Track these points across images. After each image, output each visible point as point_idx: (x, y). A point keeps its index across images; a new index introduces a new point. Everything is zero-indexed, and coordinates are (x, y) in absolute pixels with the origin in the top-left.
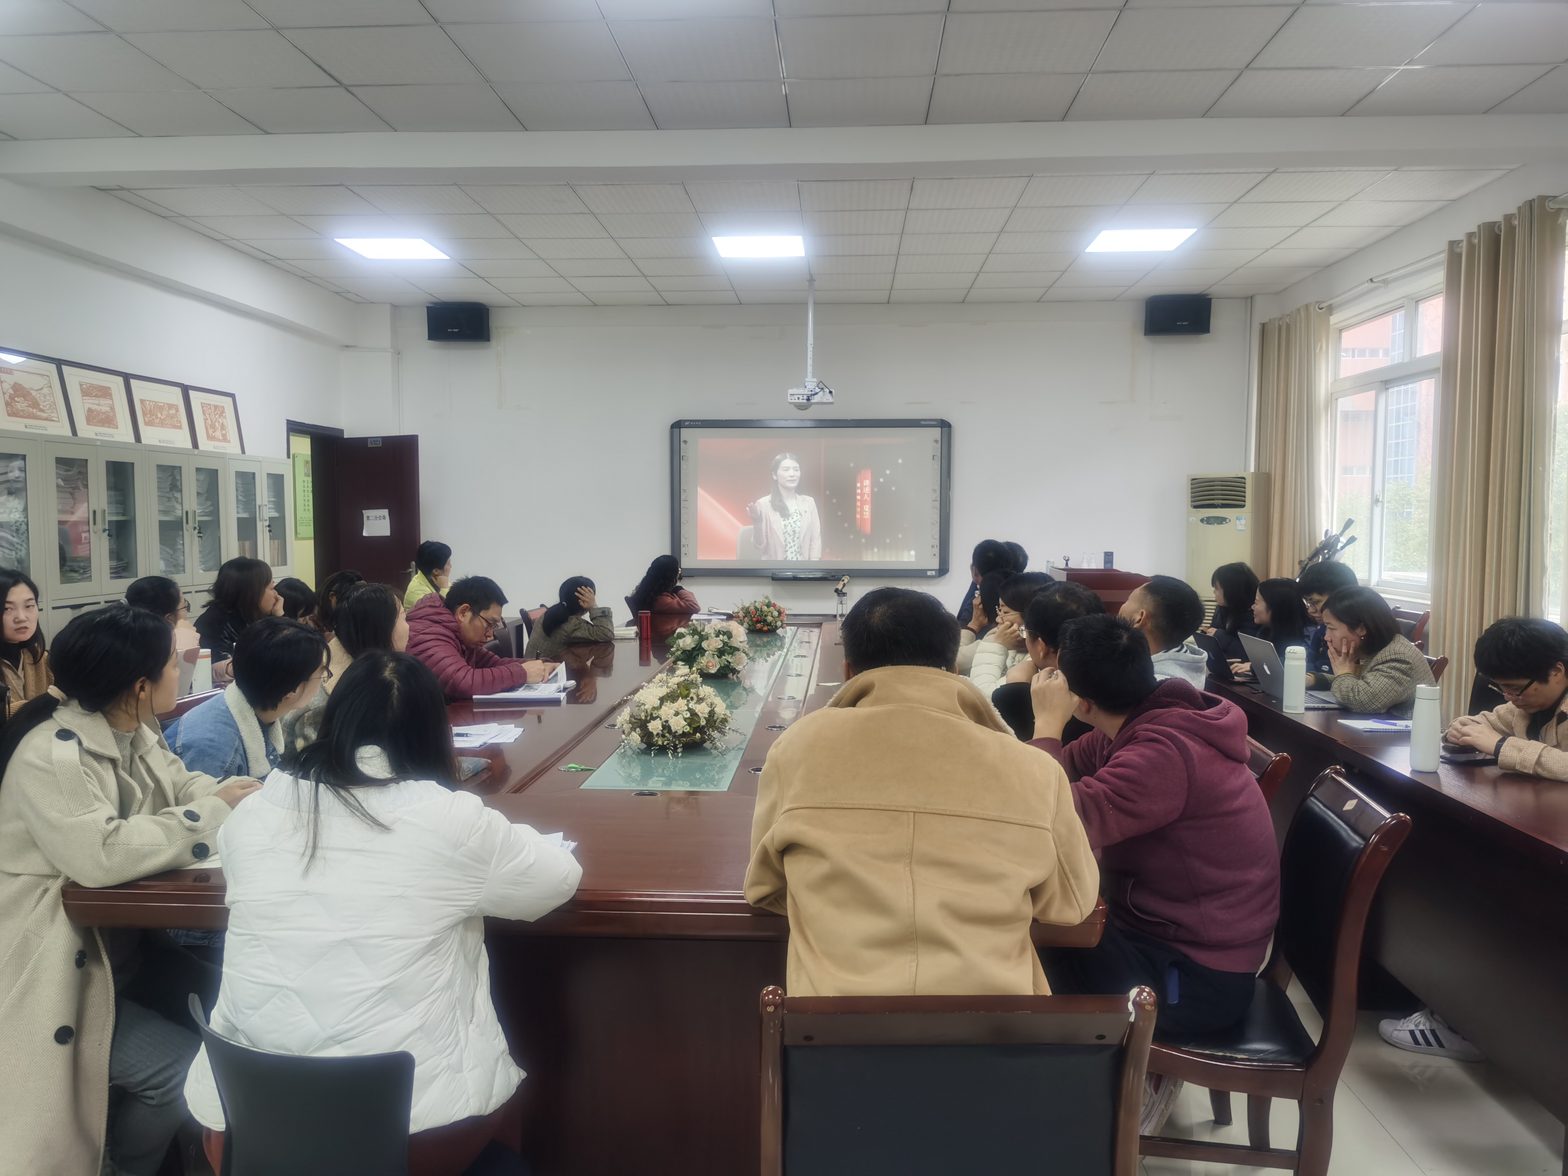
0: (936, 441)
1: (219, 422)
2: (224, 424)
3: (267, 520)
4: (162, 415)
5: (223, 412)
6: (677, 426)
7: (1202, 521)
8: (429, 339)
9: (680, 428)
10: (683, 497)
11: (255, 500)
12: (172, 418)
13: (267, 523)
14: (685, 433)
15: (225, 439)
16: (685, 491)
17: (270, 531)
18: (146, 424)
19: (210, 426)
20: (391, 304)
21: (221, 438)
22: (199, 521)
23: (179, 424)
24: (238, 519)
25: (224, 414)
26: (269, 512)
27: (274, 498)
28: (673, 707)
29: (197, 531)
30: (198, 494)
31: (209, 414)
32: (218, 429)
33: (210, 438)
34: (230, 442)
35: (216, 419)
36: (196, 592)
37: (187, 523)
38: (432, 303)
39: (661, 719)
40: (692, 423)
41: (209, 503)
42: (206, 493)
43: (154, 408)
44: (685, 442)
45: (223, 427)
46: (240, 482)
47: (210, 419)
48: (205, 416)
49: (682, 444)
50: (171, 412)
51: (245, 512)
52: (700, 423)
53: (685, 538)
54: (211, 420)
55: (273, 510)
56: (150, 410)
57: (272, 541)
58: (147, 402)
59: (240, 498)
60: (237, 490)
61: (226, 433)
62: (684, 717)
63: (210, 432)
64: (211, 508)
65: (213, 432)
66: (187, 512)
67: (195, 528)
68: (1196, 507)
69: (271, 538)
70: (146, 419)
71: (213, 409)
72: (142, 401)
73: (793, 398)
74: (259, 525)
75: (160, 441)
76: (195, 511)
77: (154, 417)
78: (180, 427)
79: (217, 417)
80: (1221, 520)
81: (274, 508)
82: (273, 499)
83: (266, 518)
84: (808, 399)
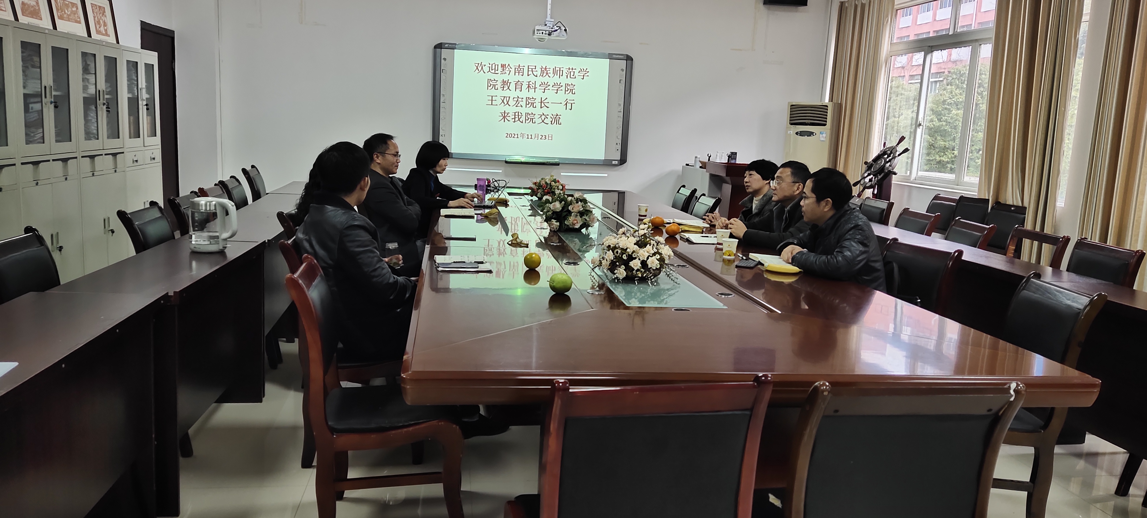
0: (623, 68)
1: (102, 20)
2: (106, 22)
3: (145, 100)
4: (68, 11)
5: (103, 11)
6: (439, 46)
7: (797, 133)
9: (442, 48)
10: (442, 100)
11: (137, 84)
12: (74, 14)
13: (145, 103)
14: (445, 52)
15: (106, 33)
16: (444, 95)
17: (146, 109)
18: (59, 16)
21: (104, 32)
22: (106, 98)
23: (79, 19)
24: (128, 98)
25: (106, 14)
26: (145, 94)
29: (105, 106)
30: (106, 76)
31: (97, 13)
32: (102, 25)
33: (98, 30)
34: (109, 35)
35: (101, 17)
36: (106, 155)
37: (99, 100)
39: (639, 259)
40: (450, 45)
41: (109, 85)
44: (445, 59)
45: (105, 24)
46: (129, 68)
47: (97, 15)
48: (94, 14)
49: (443, 61)
50: (73, 9)
51: (131, 93)
52: (456, 46)
53: (443, 130)
54: (98, 18)
57: (148, 117)
59: (128, 81)
60: (127, 75)
61: (107, 27)
63: (97, 25)
65: (99, 26)
66: (99, 91)
67: (104, 104)
68: (791, 124)
69: (147, 115)
70: (59, 13)
71: (98, 8)
73: (539, 33)
74: (141, 103)
75: (68, 31)
76: (104, 91)
77: (64, 13)
78: (80, 21)
79: (101, 15)
80: (810, 134)
82: (149, 85)
83: (144, 98)
84: (550, 34)
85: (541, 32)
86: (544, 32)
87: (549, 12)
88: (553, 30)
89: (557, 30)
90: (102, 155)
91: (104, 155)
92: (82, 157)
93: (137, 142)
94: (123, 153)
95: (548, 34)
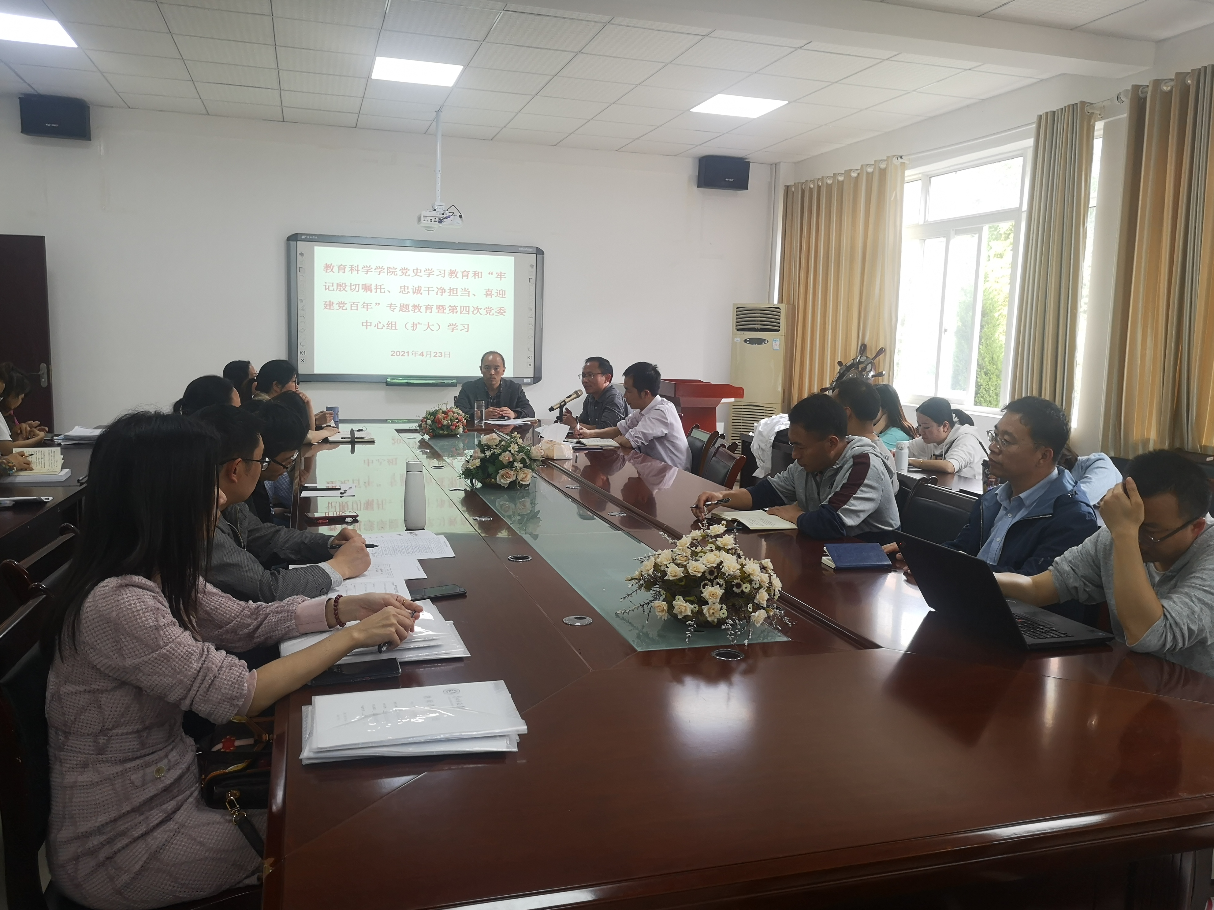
0: (532, 266)
6: (294, 238)
7: (745, 341)
8: (23, 133)
9: (297, 241)
10: (300, 307)
16: (302, 301)
40: (308, 237)
44: (302, 254)
49: (299, 257)
52: (316, 238)
53: (303, 346)
68: (738, 330)
73: (426, 220)
80: (760, 341)
84: (440, 221)
85: (429, 219)
86: (433, 219)
87: (438, 193)
88: (445, 216)
89: (449, 217)
95: (439, 222)
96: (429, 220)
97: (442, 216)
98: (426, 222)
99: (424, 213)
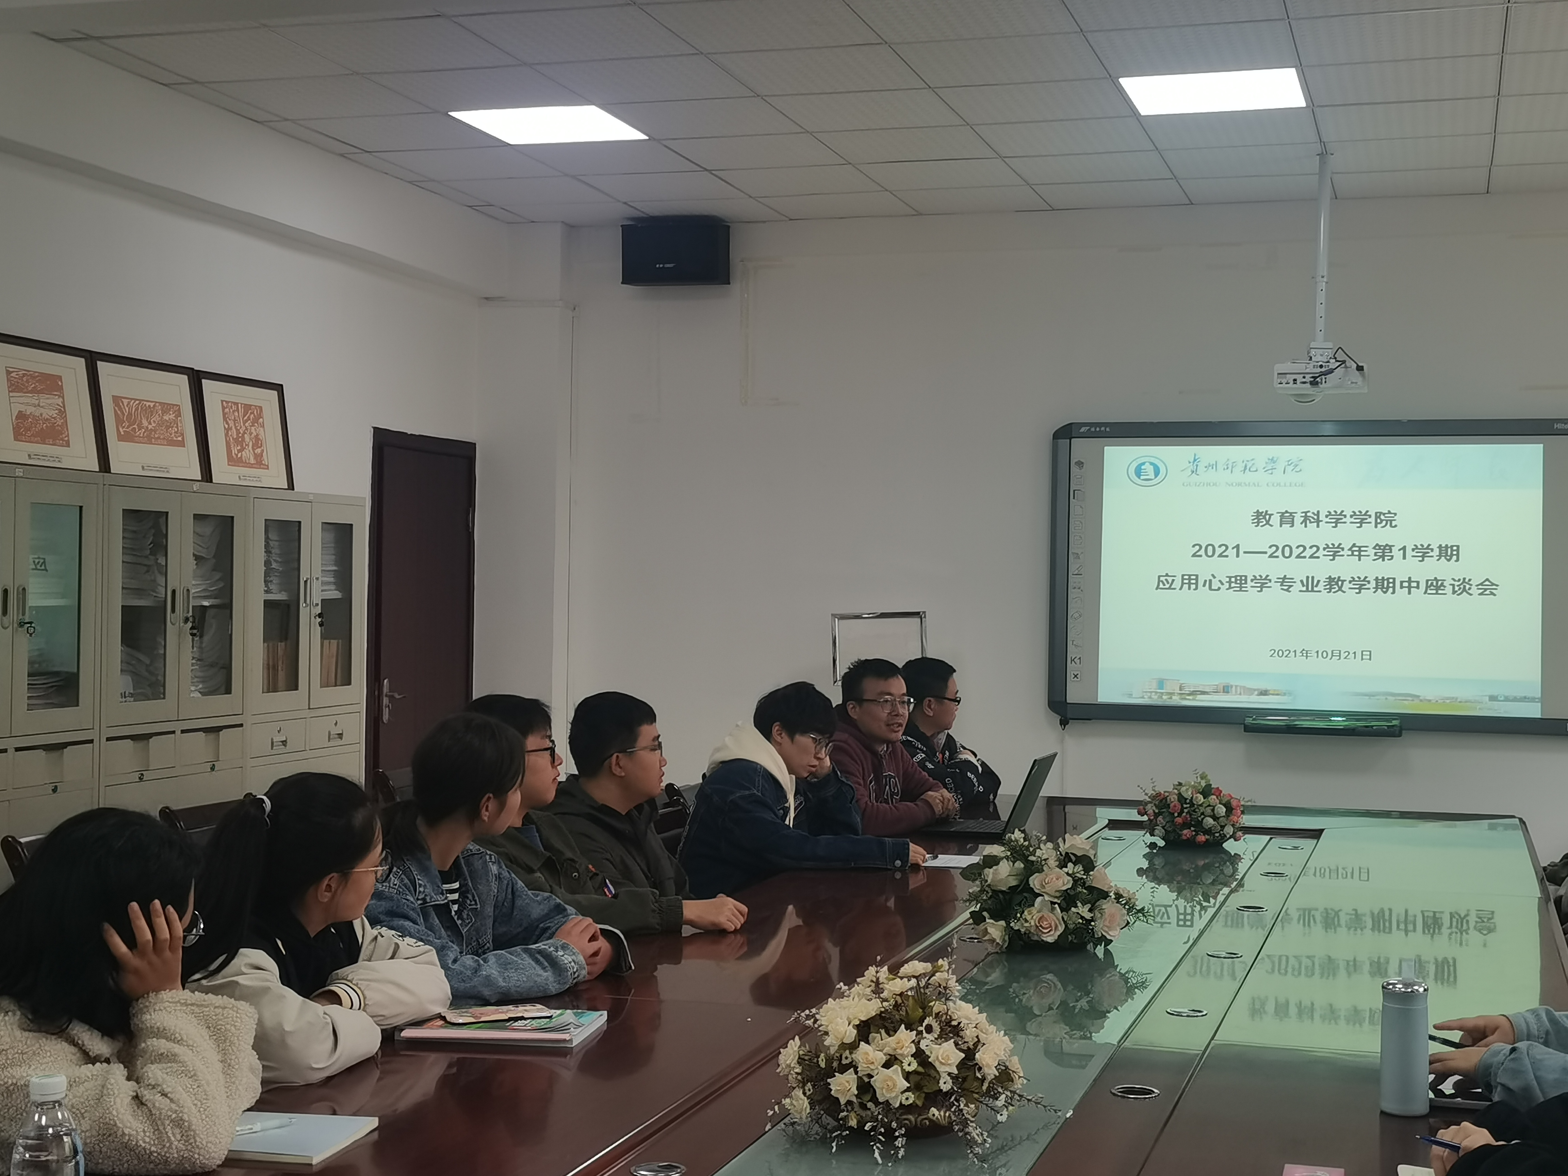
1: (251, 434)
2: (260, 437)
3: (317, 605)
4: (150, 423)
5: (260, 416)
6: (1066, 433)
8: (625, 281)
9: (1070, 437)
11: (299, 569)
12: (168, 427)
13: (318, 610)
14: (1080, 447)
15: (259, 463)
16: (1077, 556)
17: (321, 625)
18: (121, 438)
19: (235, 441)
20: (562, 222)
21: (252, 461)
22: (194, 607)
23: (180, 439)
24: (270, 602)
25: (261, 420)
26: (322, 591)
27: (335, 565)
28: (885, 1046)
29: (190, 625)
30: (197, 558)
31: (235, 420)
32: (248, 445)
33: (233, 461)
34: (268, 469)
35: (247, 429)
36: (183, 732)
37: (173, 611)
38: (633, 219)
39: (856, 1073)
40: (1093, 429)
41: (218, 576)
42: (214, 557)
43: (137, 409)
44: (1080, 464)
45: (258, 442)
46: (276, 538)
47: (236, 427)
48: (227, 423)
49: (1074, 469)
50: (166, 417)
51: (280, 592)
52: (1108, 429)
53: (1077, 647)
54: (238, 431)
55: (333, 587)
56: (130, 414)
57: (326, 642)
58: (125, 402)
59: (274, 565)
60: (268, 551)
61: (263, 451)
62: (903, 1070)
63: (234, 451)
64: (221, 585)
65: (239, 451)
66: (174, 592)
67: (186, 620)
69: (324, 637)
70: (121, 429)
71: (241, 411)
72: (116, 400)
73: (1284, 381)
74: (304, 612)
75: (143, 467)
76: (188, 590)
77: (135, 426)
78: (182, 444)
79: (247, 424)
81: (335, 583)
82: (335, 568)
83: (317, 600)
84: (1314, 383)
85: (1290, 378)
86: (1300, 378)
87: (1320, 324)
88: (1323, 370)
89: (1331, 371)
90: (174, 732)
91: (178, 732)
92: (108, 739)
93: (284, 699)
94: (241, 725)
95: (1311, 383)
96: (1292, 382)
97: (1319, 370)
98: (1284, 385)
99: (1280, 368)
